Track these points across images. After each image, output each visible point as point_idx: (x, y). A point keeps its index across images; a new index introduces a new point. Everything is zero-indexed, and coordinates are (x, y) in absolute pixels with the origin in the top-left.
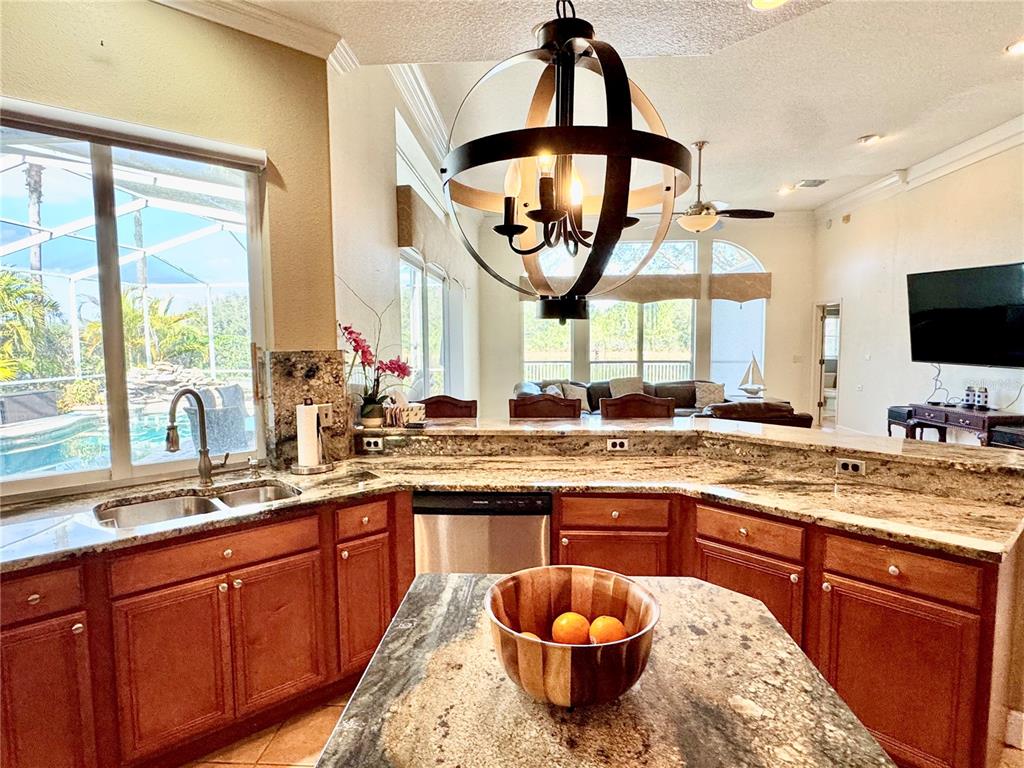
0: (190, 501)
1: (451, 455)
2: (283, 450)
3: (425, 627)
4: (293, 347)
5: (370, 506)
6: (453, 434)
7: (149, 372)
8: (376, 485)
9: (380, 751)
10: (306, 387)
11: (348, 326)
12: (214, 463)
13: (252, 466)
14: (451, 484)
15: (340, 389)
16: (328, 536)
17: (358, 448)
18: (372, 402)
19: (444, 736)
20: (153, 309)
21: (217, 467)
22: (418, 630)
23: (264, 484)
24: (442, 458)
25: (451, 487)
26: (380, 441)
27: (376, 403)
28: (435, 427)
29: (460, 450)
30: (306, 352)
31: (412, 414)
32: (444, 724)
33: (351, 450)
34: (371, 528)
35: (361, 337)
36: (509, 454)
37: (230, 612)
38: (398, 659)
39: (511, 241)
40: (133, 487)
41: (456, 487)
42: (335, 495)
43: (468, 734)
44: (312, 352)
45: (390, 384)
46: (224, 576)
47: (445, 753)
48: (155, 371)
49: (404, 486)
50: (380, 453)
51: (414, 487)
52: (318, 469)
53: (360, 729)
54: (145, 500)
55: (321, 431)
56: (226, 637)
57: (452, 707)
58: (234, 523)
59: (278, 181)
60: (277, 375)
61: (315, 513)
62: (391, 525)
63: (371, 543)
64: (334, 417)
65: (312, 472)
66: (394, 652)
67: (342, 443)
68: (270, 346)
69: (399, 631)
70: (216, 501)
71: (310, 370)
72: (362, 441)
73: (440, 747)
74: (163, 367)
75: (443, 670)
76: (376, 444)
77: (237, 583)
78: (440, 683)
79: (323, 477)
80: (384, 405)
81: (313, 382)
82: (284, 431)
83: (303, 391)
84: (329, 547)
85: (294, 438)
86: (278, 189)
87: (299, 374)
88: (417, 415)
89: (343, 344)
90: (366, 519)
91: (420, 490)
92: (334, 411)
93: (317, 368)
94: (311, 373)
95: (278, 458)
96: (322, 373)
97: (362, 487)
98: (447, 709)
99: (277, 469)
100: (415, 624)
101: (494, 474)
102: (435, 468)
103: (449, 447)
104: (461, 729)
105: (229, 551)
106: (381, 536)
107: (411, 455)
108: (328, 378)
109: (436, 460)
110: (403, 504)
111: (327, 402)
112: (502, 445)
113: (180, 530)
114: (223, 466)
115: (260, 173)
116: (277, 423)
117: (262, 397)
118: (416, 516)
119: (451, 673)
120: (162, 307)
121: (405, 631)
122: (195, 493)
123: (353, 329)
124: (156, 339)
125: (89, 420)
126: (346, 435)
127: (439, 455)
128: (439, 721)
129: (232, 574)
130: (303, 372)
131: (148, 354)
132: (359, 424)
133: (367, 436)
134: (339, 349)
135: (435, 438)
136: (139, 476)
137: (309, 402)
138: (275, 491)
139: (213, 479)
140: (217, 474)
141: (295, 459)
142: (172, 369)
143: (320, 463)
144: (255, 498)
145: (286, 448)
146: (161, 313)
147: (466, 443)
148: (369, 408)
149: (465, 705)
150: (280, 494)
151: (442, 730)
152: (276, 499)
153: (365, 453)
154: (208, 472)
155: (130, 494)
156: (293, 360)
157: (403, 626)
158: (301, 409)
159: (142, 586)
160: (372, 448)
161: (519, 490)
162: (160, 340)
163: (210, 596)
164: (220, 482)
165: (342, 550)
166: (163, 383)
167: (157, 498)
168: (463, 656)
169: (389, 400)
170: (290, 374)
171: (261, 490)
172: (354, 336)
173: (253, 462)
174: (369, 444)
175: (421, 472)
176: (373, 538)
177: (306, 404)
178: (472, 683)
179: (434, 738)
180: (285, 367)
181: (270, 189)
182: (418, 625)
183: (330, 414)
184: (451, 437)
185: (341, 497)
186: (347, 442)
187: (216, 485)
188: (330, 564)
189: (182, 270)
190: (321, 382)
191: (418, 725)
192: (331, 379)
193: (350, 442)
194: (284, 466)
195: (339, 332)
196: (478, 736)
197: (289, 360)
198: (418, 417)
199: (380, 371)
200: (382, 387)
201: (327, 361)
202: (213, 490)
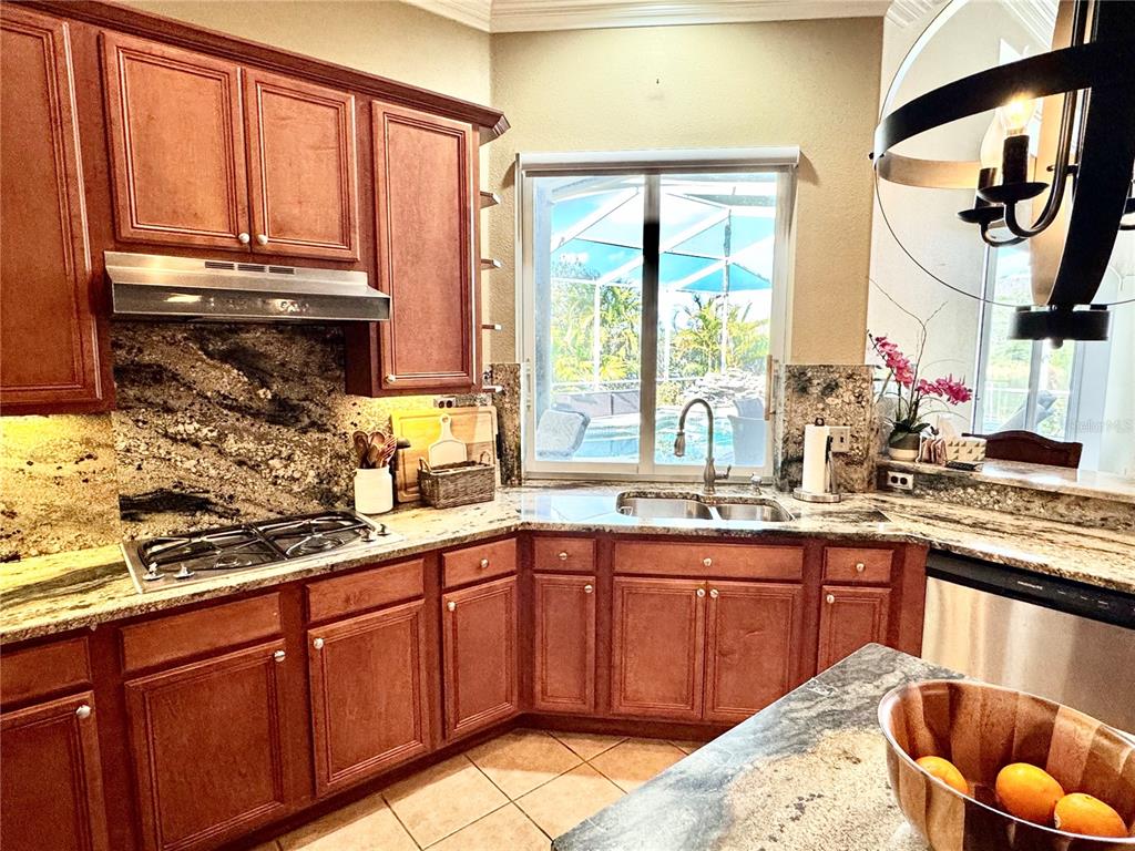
0: (692, 505)
1: (1012, 513)
2: (789, 472)
3: (843, 701)
4: (810, 360)
5: (869, 553)
6: (1016, 484)
7: (722, 377)
8: (880, 529)
9: (722, 795)
10: (821, 406)
11: (883, 336)
12: (717, 472)
13: (754, 483)
14: (985, 551)
15: (862, 409)
16: (815, 572)
17: (881, 480)
18: (906, 430)
19: (793, 819)
20: (733, 316)
21: (720, 478)
22: (833, 701)
23: (762, 502)
24: (996, 514)
25: (986, 554)
26: (910, 478)
27: (910, 431)
28: (993, 471)
29: (1028, 509)
30: (824, 366)
31: (963, 451)
32: (801, 808)
33: (870, 483)
34: (865, 578)
35: (897, 349)
36: (1115, 530)
37: (706, 617)
38: (792, 720)
39: (984, 230)
40: (653, 482)
41: (991, 556)
42: (826, 530)
43: (820, 832)
44: (832, 366)
45: (933, 411)
46: (703, 582)
47: (783, 835)
48: (727, 377)
49: (917, 539)
50: (908, 493)
51: (930, 542)
52: (824, 498)
53: (716, 765)
54: (658, 496)
55: (830, 456)
56: (700, 640)
57: (820, 796)
58: (715, 534)
59: (812, 177)
60: (790, 390)
61: (800, 545)
62: (895, 581)
63: (864, 595)
64: (851, 442)
65: (816, 500)
66: (792, 711)
67: (859, 474)
68: (787, 359)
69: (810, 693)
70: (713, 511)
71: (829, 386)
72: (887, 475)
73: (782, 826)
74: (734, 373)
75: (834, 755)
76: (904, 481)
77: (714, 593)
78: (823, 765)
79: (827, 507)
80: (923, 434)
81: (829, 400)
82: (792, 449)
83: (817, 409)
84: (814, 585)
85: (800, 460)
86: (810, 186)
87: (815, 390)
88: (972, 453)
89: (873, 357)
90: (862, 566)
91: (939, 548)
92: (853, 436)
93: (837, 384)
94: (831, 388)
95: (782, 478)
96: (841, 390)
97: (864, 528)
98: (812, 795)
99: (781, 490)
100: (833, 693)
101: (1067, 552)
102: (974, 525)
103: (1009, 502)
104: (816, 823)
105: (709, 560)
106: (879, 590)
107: (950, 502)
108: (848, 397)
109: (983, 516)
110: (916, 560)
111: (845, 425)
112: (1101, 514)
113: (669, 530)
114: (726, 477)
115: (796, 170)
116: (785, 441)
117: (774, 413)
118: (930, 578)
119: (843, 763)
120: (740, 313)
121: (817, 696)
122: (698, 498)
123: (888, 340)
124: (732, 345)
125: (670, 418)
126: (865, 465)
127: (993, 510)
128: (797, 801)
129: (711, 582)
130: (819, 388)
131: (723, 360)
132: (886, 454)
133: (893, 470)
134: (866, 363)
135: (990, 486)
136: (659, 474)
137: (820, 422)
138: (773, 513)
139: (716, 488)
140: (719, 485)
141: (798, 483)
142: (741, 376)
143: (826, 491)
144: (752, 516)
145: (793, 469)
146: (739, 320)
147: (1037, 502)
148: (901, 436)
149: (836, 803)
150: (776, 517)
151: (795, 812)
152: (772, 520)
153: (889, 490)
154: (712, 480)
155: (646, 488)
156: (809, 374)
157: (817, 690)
158: (810, 430)
159: (634, 570)
160: (899, 485)
161: (1102, 584)
162: (736, 346)
163: (689, 597)
164: (723, 492)
165: (828, 593)
166: (732, 389)
167: (669, 497)
168: (868, 752)
169: (928, 429)
170: (804, 390)
171: (758, 508)
172: (887, 348)
173: (757, 478)
174: (895, 480)
175: (953, 525)
176: (868, 590)
177: (817, 424)
178: (859, 785)
179: (782, 814)
180: (800, 381)
181: (801, 186)
182: (836, 697)
183: (848, 439)
184: (1014, 489)
185: (832, 534)
186: (866, 474)
187: (718, 495)
188: (814, 604)
189: (759, 276)
190: (839, 401)
191: (772, 792)
192: (853, 398)
193: (871, 473)
194: (788, 488)
195: (869, 343)
196: (831, 841)
197: (804, 374)
198: (973, 456)
199: (921, 393)
200: (920, 412)
201: (850, 377)
202: (714, 498)
